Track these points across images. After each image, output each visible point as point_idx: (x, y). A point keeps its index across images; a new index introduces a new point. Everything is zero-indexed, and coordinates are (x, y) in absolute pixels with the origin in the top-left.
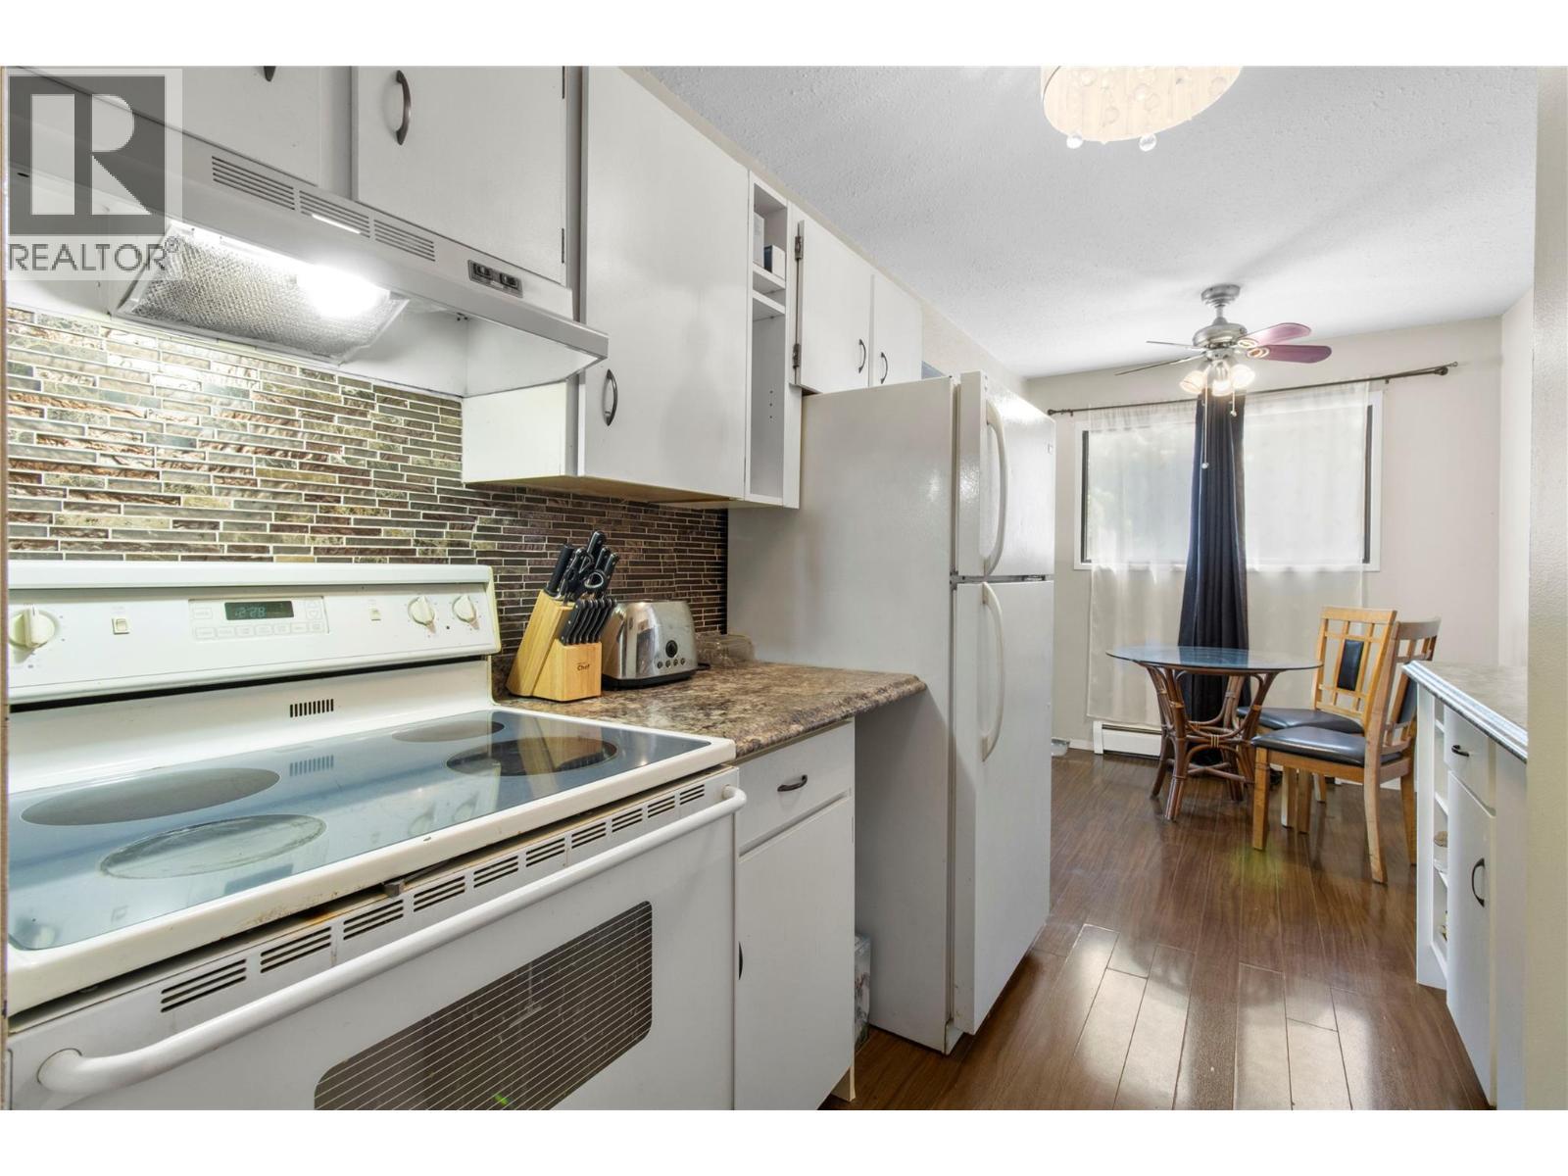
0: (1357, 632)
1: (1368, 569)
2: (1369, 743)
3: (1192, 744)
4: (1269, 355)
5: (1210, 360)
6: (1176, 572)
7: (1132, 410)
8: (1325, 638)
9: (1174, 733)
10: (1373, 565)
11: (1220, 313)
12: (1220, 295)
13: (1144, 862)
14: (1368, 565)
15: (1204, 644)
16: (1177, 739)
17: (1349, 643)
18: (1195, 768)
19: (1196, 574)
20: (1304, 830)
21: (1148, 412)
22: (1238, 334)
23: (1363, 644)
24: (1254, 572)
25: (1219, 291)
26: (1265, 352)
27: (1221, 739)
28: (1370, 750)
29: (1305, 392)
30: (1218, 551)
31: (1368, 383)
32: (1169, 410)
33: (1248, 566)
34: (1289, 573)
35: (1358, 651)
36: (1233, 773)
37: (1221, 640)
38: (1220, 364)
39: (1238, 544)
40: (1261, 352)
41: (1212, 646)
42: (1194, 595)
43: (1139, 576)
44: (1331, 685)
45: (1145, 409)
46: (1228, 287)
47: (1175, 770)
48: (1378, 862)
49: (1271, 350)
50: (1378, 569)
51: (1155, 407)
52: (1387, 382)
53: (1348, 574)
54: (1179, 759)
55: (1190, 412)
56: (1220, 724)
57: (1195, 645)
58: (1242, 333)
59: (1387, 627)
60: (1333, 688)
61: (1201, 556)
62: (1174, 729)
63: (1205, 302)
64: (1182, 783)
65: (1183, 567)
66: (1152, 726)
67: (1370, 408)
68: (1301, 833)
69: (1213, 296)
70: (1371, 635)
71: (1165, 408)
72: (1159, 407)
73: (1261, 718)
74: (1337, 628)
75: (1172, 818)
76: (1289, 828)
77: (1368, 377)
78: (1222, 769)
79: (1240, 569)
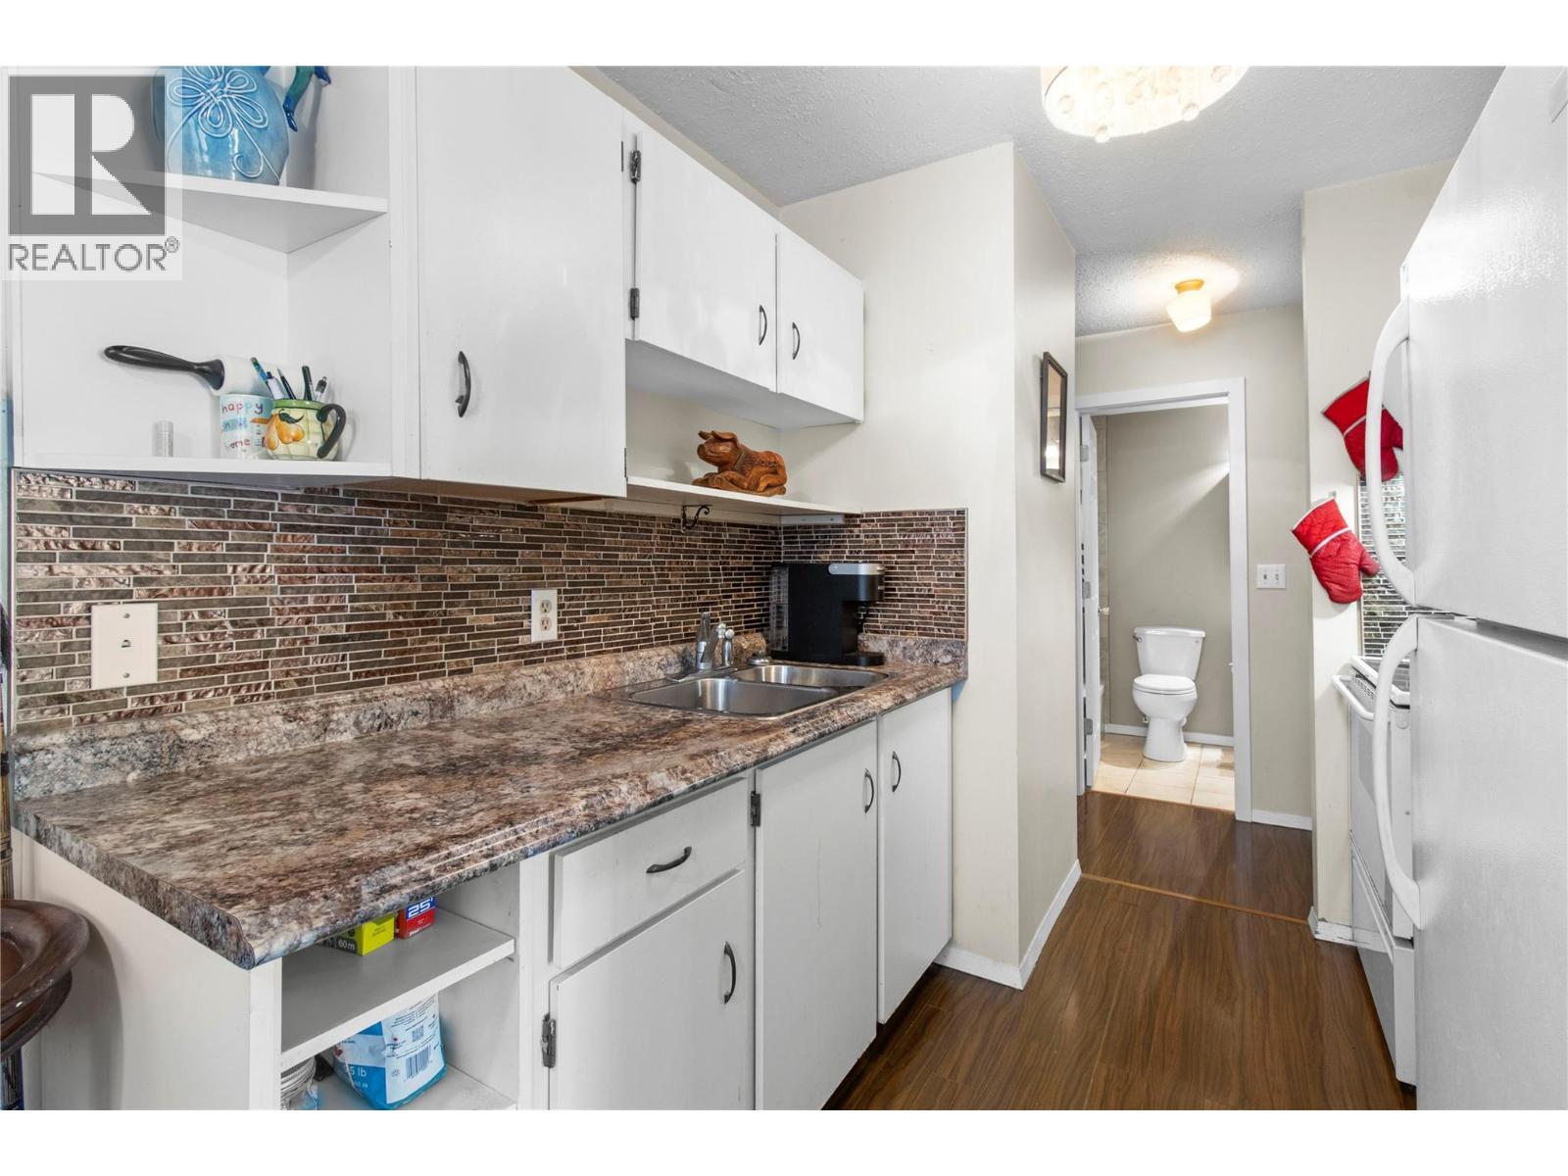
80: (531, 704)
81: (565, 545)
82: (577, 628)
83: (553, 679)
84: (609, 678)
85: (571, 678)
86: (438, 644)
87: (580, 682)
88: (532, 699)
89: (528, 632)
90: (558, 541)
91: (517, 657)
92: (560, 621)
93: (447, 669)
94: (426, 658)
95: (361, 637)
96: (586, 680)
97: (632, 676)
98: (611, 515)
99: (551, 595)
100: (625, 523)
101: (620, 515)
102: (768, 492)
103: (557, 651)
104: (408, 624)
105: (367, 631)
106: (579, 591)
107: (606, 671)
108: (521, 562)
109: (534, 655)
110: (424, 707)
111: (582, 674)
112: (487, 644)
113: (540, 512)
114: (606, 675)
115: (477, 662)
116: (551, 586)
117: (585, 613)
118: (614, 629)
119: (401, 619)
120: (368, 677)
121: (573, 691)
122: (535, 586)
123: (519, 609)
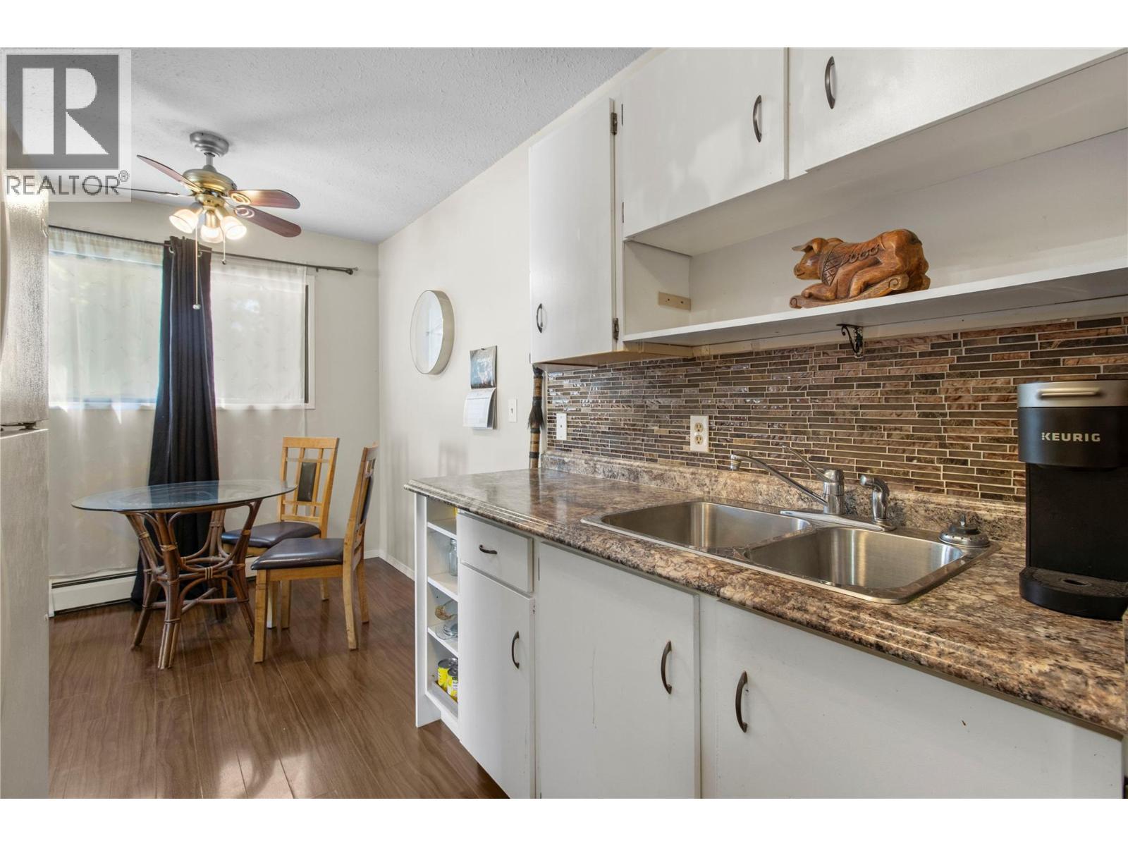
0: (312, 455)
1: (308, 408)
2: (346, 544)
3: (185, 582)
4: (252, 218)
5: (201, 204)
6: (143, 410)
7: (85, 237)
8: (286, 462)
9: (165, 576)
10: (311, 405)
11: (210, 161)
12: (212, 143)
13: (153, 737)
14: (307, 404)
15: (178, 480)
16: (169, 582)
17: (304, 465)
18: (189, 603)
19: (168, 413)
20: (286, 626)
21: (107, 246)
22: (230, 188)
23: (316, 465)
24: (223, 411)
25: (210, 139)
26: (251, 214)
27: (214, 569)
28: (347, 549)
29: (261, 264)
30: (191, 392)
31: (305, 267)
32: (132, 249)
33: (217, 405)
34: (251, 411)
35: (313, 471)
36: (219, 598)
37: (194, 473)
38: (211, 212)
39: (209, 384)
40: (247, 213)
41: (186, 480)
42: (166, 435)
43: (99, 415)
44: (293, 500)
45: (103, 240)
46: (220, 139)
47: (168, 614)
48: (353, 634)
49: (256, 214)
50: (313, 407)
51: (115, 241)
52: (317, 271)
53: (295, 411)
54: (172, 601)
55: (156, 256)
56: (206, 554)
57: (169, 482)
58: (233, 188)
59: (334, 450)
60: (294, 502)
61: (173, 397)
62: (165, 571)
63: (194, 144)
64: (176, 625)
65: (153, 406)
66: (118, 569)
67: (307, 287)
68: (284, 629)
69: (204, 142)
70: (322, 458)
71: (127, 245)
72: (121, 243)
73: (251, 540)
74: (295, 453)
75: (166, 666)
76: (274, 629)
77: (305, 263)
78: (208, 597)
79: (211, 408)
80: (678, 490)
81: (716, 383)
82: (725, 447)
83: (694, 478)
84: (740, 492)
85: (707, 481)
86: (641, 442)
87: (714, 487)
88: (680, 488)
89: (688, 443)
90: (710, 380)
91: (682, 458)
92: (710, 439)
93: (645, 457)
94: (635, 449)
95: (614, 433)
96: (720, 487)
97: (766, 497)
98: (757, 353)
99: (704, 420)
100: (773, 358)
101: (768, 352)
102: (866, 293)
103: (711, 461)
104: (629, 430)
105: (615, 431)
106: (728, 418)
107: (738, 485)
108: (684, 396)
109: (692, 459)
110: (626, 473)
111: (716, 481)
112: (665, 447)
113: (698, 361)
114: (738, 489)
115: (659, 456)
116: (703, 414)
117: (732, 435)
118: (761, 453)
119: (626, 427)
120: (616, 453)
121: (709, 492)
122: (693, 413)
123: (683, 427)
